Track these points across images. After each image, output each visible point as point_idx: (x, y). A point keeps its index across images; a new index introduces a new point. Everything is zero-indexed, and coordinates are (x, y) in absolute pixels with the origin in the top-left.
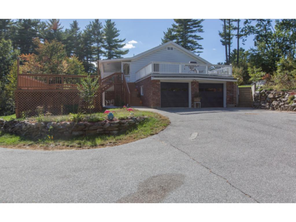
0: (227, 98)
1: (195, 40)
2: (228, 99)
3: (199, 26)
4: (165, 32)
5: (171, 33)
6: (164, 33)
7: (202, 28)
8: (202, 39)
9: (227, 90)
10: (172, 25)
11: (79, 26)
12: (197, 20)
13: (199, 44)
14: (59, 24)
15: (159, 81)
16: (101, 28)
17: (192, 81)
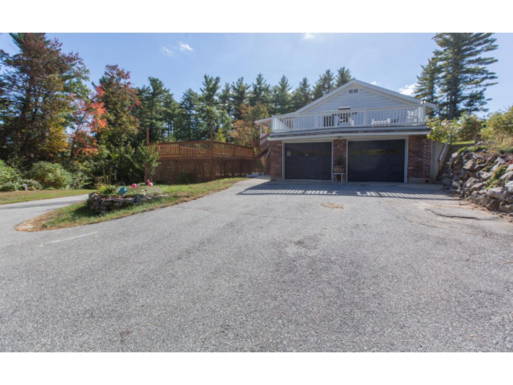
0: (409, 166)
1: (481, 67)
2: (411, 168)
3: (486, 42)
4: (423, 65)
5: (434, 64)
6: (423, 67)
7: (494, 44)
8: (496, 61)
9: (410, 151)
10: (434, 52)
11: (308, 83)
12: (481, 34)
13: (490, 71)
14: (287, 85)
15: (280, 142)
16: (331, 80)
17: (335, 139)
